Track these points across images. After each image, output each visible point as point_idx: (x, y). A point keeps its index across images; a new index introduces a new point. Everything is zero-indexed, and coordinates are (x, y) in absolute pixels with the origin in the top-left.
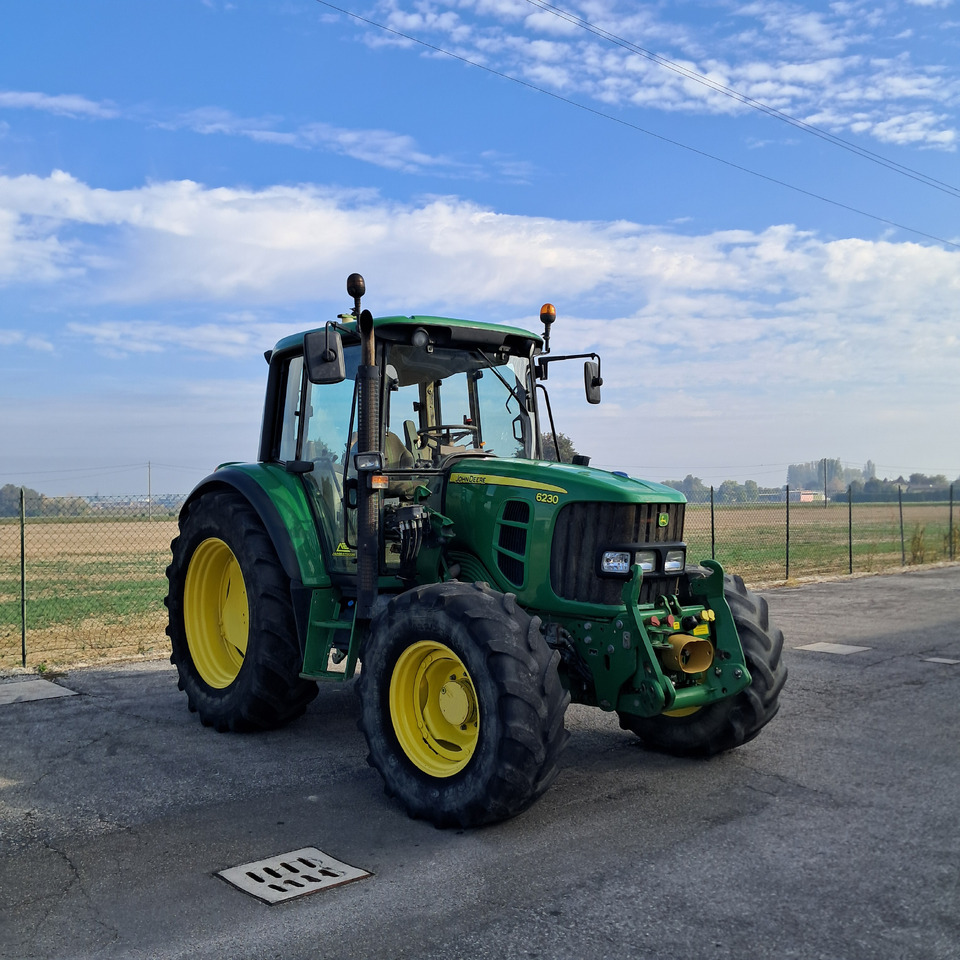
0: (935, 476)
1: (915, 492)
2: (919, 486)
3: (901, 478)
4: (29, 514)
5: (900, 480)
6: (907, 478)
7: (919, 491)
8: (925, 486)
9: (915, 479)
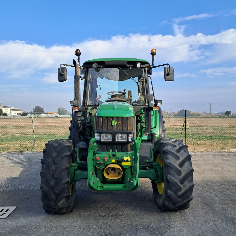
4: (187, 116)
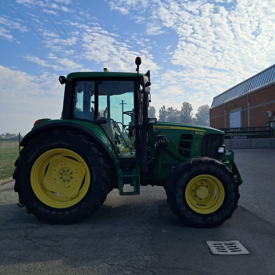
0: (13, 133)
1: (8, 138)
2: (9, 136)
3: (3, 134)
5: (3, 135)
6: (5, 134)
7: (9, 138)
8: (11, 136)
9: (8, 135)
